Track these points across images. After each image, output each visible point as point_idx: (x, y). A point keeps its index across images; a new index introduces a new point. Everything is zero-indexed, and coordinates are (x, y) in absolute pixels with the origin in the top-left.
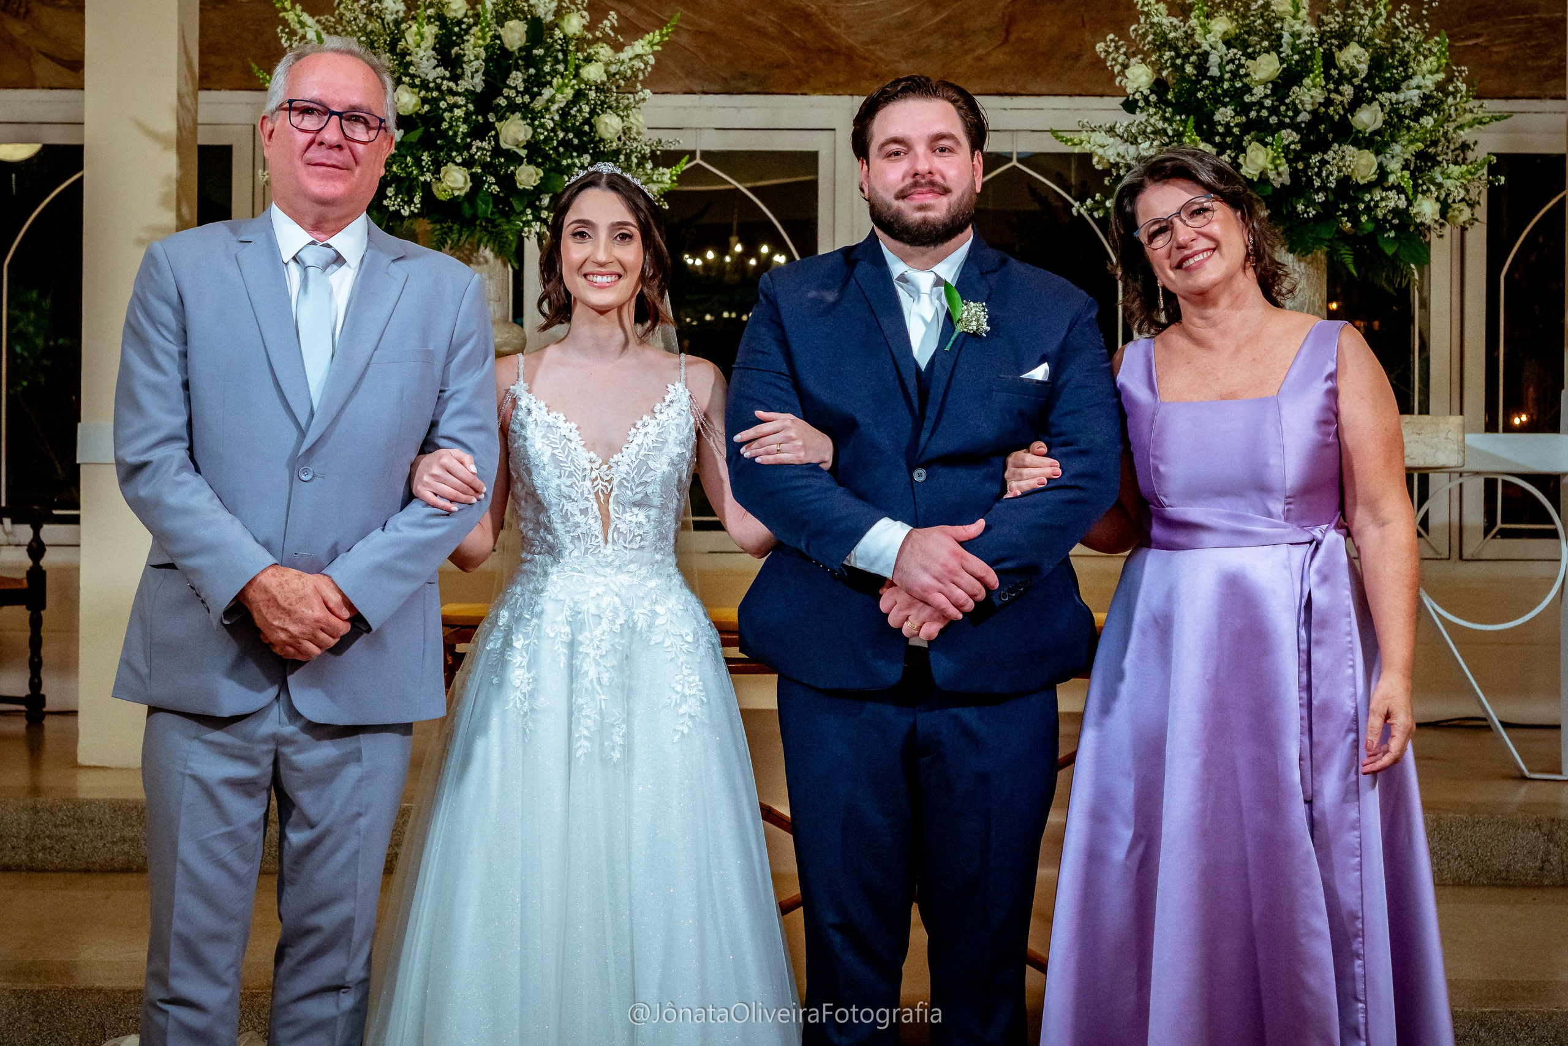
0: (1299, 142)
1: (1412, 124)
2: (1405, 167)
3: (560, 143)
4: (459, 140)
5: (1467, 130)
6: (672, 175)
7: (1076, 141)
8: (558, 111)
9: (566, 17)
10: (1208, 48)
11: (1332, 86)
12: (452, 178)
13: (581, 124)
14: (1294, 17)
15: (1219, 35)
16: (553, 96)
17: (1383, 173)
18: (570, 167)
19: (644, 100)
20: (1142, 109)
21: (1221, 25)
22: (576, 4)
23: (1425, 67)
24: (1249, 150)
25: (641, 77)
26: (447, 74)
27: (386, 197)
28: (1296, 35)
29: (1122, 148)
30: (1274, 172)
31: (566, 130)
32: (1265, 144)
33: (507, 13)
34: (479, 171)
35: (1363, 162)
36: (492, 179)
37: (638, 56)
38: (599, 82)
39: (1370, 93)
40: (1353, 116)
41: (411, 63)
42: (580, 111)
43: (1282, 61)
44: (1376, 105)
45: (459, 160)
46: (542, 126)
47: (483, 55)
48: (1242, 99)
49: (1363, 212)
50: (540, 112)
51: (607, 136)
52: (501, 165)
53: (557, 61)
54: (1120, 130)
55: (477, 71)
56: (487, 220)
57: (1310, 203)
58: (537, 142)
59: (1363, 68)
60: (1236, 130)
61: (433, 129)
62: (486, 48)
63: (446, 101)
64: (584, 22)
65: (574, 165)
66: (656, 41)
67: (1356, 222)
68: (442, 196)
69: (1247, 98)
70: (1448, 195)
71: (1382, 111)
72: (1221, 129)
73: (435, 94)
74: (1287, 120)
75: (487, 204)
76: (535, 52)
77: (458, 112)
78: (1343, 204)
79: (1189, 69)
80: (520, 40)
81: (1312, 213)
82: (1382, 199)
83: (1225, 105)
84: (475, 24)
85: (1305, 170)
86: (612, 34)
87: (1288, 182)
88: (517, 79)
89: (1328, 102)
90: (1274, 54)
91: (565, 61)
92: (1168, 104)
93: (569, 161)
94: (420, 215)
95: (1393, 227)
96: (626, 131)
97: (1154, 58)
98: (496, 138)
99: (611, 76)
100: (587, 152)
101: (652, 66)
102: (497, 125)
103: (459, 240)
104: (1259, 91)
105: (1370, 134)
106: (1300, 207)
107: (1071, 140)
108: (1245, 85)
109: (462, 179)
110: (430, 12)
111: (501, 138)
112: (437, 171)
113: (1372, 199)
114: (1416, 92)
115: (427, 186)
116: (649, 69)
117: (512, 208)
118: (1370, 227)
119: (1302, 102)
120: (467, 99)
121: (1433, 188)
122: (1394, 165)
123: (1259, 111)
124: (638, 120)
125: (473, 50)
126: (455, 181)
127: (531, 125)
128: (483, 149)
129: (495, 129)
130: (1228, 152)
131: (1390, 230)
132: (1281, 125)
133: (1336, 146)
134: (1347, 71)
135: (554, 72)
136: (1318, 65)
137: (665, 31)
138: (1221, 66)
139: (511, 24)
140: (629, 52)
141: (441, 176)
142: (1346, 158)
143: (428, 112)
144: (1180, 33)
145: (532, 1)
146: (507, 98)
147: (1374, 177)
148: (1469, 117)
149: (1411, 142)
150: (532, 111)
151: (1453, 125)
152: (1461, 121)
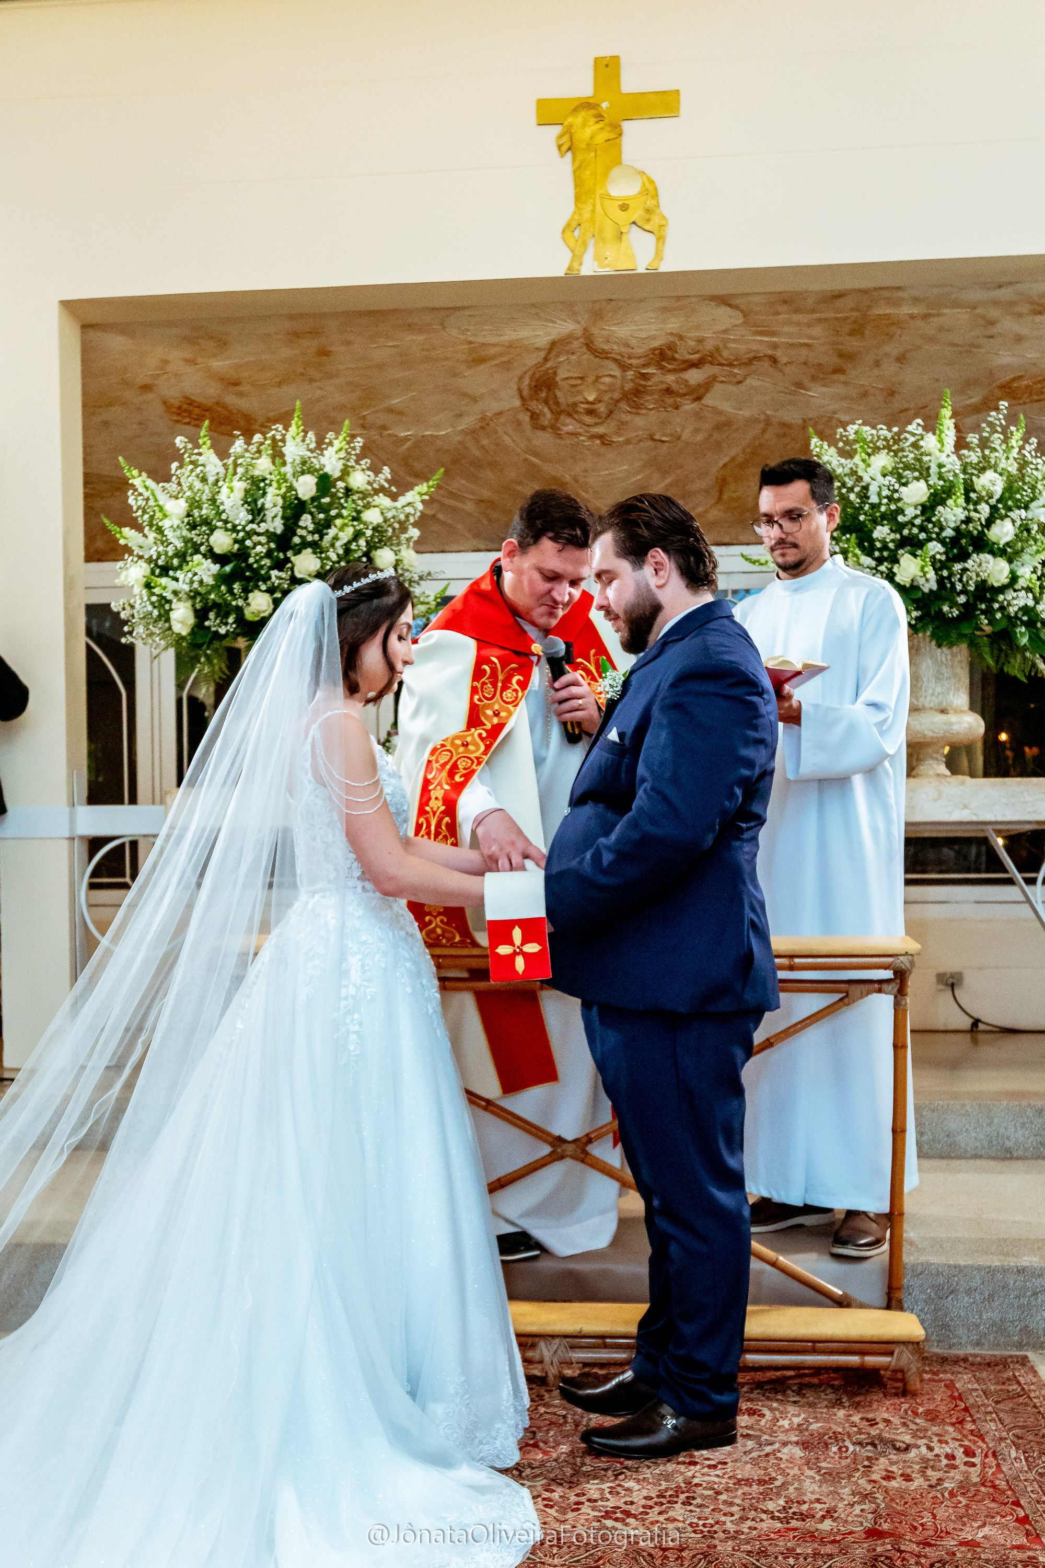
0: (944, 553)
1: (1037, 535)
2: (1034, 573)
4: (263, 572)
7: (763, 561)
8: (342, 546)
9: (351, 474)
10: (869, 480)
11: (971, 507)
12: (257, 602)
13: (362, 557)
14: (941, 452)
15: (879, 469)
16: (337, 534)
17: (1014, 577)
19: (413, 538)
21: (881, 461)
22: (360, 465)
24: (902, 561)
25: (412, 520)
26: (253, 519)
27: (207, 619)
28: (940, 466)
30: (924, 579)
32: (915, 556)
33: (303, 470)
35: (998, 568)
37: (409, 504)
38: (375, 524)
39: (1003, 512)
40: (988, 530)
41: (224, 512)
42: (359, 546)
43: (930, 487)
44: (1009, 521)
45: (263, 587)
46: (328, 558)
47: (280, 502)
48: (896, 520)
49: (999, 611)
50: (326, 547)
53: (341, 507)
55: (275, 516)
57: (953, 604)
59: (998, 491)
60: (891, 545)
61: (243, 565)
62: (284, 497)
63: (251, 539)
64: (367, 478)
66: (423, 492)
67: (993, 620)
68: (250, 618)
69: (901, 519)
71: (1014, 525)
72: (878, 545)
73: (241, 536)
74: (934, 536)
76: (323, 499)
77: (259, 550)
78: (981, 603)
79: (851, 498)
80: (311, 490)
81: (956, 612)
82: (1013, 598)
83: (883, 525)
85: (949, 578)
86: (387, 485)
87: (935, 587)
88: (306, 521)
89: (968, 520)
90: (923, 482)
91: (348, 507)
94: (234, 631)
95: (1024, 622)
96: (399, 562)
98: (292, 569)
99: (386, 519)
101: (421, 512)
102: (293, 558)
104: (910, 512)
105: (1004, 545)
106: (946, 608)
107: (758, 561)
108: (899, 507)
109: (265, 603)
110: (241, 470)
111: (296, 569)
112: (246, 599)
113: (1005, 599)
115: (239, 610)
116: (418, 514)
119: (946, 520)
120: (269, 539)
122: (1025, 571)
123: (910, 530)
126: (258, 605)
127: (320, 558)
128: (282, 578)
129: (291, 562)
130: (886, 564)
131: (1021, 625)
132: (930, 540)
133: (975, 555)
134: (984, 494)
135: (339, 516)
136: (960, 489)
137: (431, 483)
138: (879, 494)
139: (302, 479)
140: (402, 501)
141: (249, 601)
142: (984, 565)
143: (239, 549)
144: (847, 470)
145: (323, 460)
146: (301, 537)
147: (1006, 581)
149: (1038, 551)
150: (321, 547)
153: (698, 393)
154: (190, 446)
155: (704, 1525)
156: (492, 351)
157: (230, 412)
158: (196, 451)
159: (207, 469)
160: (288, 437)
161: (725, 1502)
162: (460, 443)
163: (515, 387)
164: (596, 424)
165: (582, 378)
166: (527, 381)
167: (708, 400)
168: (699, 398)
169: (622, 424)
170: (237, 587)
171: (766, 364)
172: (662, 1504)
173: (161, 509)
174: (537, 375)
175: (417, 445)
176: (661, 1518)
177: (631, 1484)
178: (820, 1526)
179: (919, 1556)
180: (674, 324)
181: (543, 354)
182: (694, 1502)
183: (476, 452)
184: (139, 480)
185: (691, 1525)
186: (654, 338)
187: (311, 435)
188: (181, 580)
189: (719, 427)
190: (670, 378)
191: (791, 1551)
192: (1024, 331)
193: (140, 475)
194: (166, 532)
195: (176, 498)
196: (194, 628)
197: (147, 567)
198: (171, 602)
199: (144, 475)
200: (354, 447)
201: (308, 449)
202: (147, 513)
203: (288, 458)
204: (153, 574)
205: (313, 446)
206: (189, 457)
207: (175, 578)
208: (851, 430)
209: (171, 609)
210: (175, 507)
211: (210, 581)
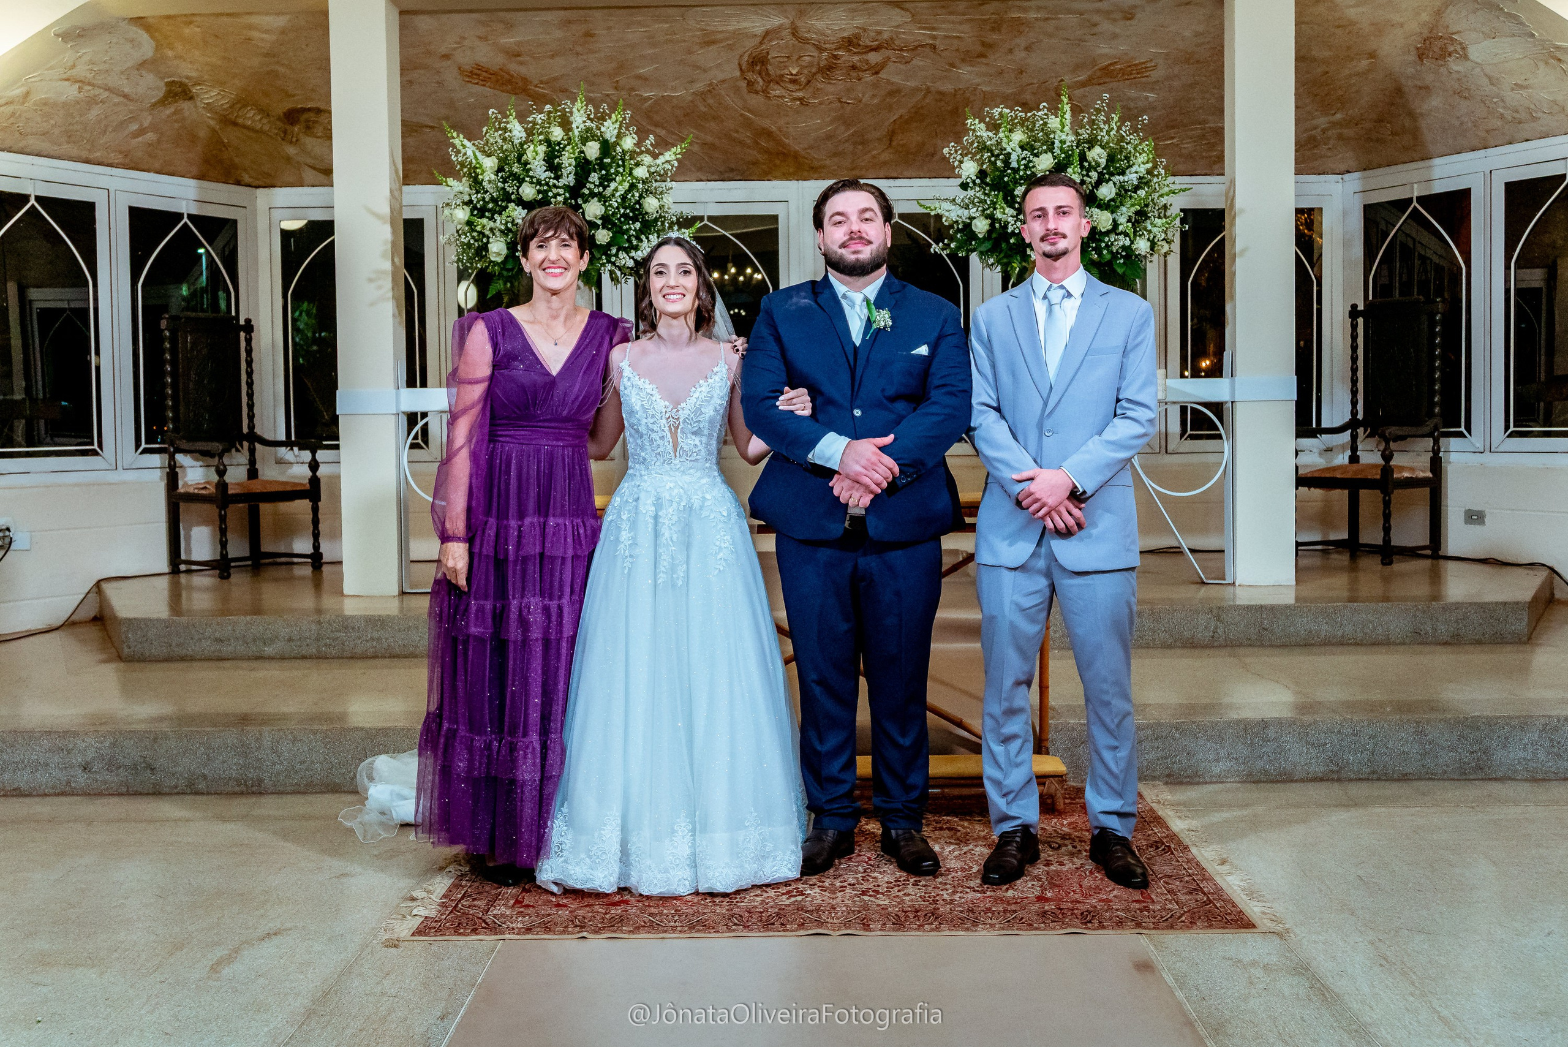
1: (1133, 194)
2: (1129, 221)
3: (622, 216)
5: (1165, 197)
7: (932, 208)
8: (620, 196)
9: (624, 139)
10: (1011, 151)
11: (1084, 173)
13: (635, 204)
14: (1062, 131)
15: (1017, 143)
16: (617, 187)
17: (1115, 224)
18: (628, 230)
19: (671, 187)
20: (972, 188)
21: (1018, 136)
22: (629, 131)
23: (1140, 160)
25: (669, 174)
26: (553, 176)
27: (517, 251)
28: (1063, 142)
29: (960, 212)
31: (625, 208)
33: (588, 137)
35: (1104, 218)
37: (667, 161)
38: (644, 178)
39: (1107, 176)
40: (1097, 190)
41: (530, 169)
42: (633, 196)
43: (1055, 158)
44: (1111, 184)
46: (611, 205)
47: (574, 163)
49: (1104, 248)
50: (609, 197)
51: (649, 210)
53: (618, 166)
54: (958, 201)
55: (570, 173)
58: (608, 216)
59: (1103, 162)
62: (576, 159)
63: (552, 192)
64: (635, 141)
65: (630, 229)
66: (678, 152)
67: (1100, 254)
70: (1154, 237)
71: (1115, 187)
73: (545, 188)
76: (605, 161)
77: (560, 199)
79: (999, 163)
80: (596, 153)
82: (1115, 240)
83: (1021, 185)
84: (569, 144)
86: (652, 149)
88: (594, 177)
90: (1049, 154)
91: (624, 166)
92: (987, 184)
93: (628, 227)
95: (1122, 257)
96: (661, 207)
97: (978, 157)
98: (583, 213)
99: (651, 174)
100: (638, 221)
101: (676, 167)
102: (583, 205)
105: (1108, 201)
107: (929, 206)
108: (1033, 173)
110: (541, 137)
113: (1109, 240)
114: (1135, 175)
116: (675, 169)
118: (1109, 257)
120: (565, 190)
121: (1145, 233)
122: (1122, 220)
124: (668, 200)
125: (568, 160)
127: (604, 205)
131: (1120, 259)
134: (1093, 163)
135: (617, 173)
136: (1076, 159)
137: (683, 146)
138: (1018, 162)
139: (589, 144)
140: (661, 160)
142: (1095, 216)
144: (994, 142)
145: (603, 129)
146: (589, 189)
147: (1111, 227)
148: (1166, 189)
149: (1132, 205)
150: (604, 197)
151: (1157, 195)
152: (1162, 192)
153: (876, 70)
154: (499, 116)
155: (929, 897)
156: (720, 36)
157: (512, 76)
158: (504, 120)
159: (514, 134)
160: (575, 110)
161: (941, 883)
162: (692, 101)
163: (737, 62)
164: (797, 90)
165: (788, 57)
166: (746, 58)
167: (882, 75)
168: (877, 73)
169: (816, 92)
171: (928, 50)
172: (899, 886)
173: (481, 166)
174: (754, 55)
175: (657, 103)
176: (900, 894)
177: (876, 874)
178: (1005, 894)
179: (1073, 910)
180: (859, 21)
181: (758, 39)
182: (921, 884)
183: (703, 109)
184: (459, 140)
185: (920, 897)
186: (844, 30)
187: (590, 107)
188: (498, 221)
189: (891, 94)
190: (855, 58)
191: (989, 909)
192: (1118, 31)
193: (458, 136)
194: (484, 184)
195: (489, 156)
196: (507, 258)
197: (467, 209)
198: (488, 238)
199: (461, 136)
200: (624, 119)
201: (589, 118)
202: (466, 167)
203: (574, 126)
204: (472, 215)
205: (592, 116)
206: (499, 124)
207: (492, 219)
208: (996, 112)
209: (488, 242)
210: (489, 164)
211: (520, 221)
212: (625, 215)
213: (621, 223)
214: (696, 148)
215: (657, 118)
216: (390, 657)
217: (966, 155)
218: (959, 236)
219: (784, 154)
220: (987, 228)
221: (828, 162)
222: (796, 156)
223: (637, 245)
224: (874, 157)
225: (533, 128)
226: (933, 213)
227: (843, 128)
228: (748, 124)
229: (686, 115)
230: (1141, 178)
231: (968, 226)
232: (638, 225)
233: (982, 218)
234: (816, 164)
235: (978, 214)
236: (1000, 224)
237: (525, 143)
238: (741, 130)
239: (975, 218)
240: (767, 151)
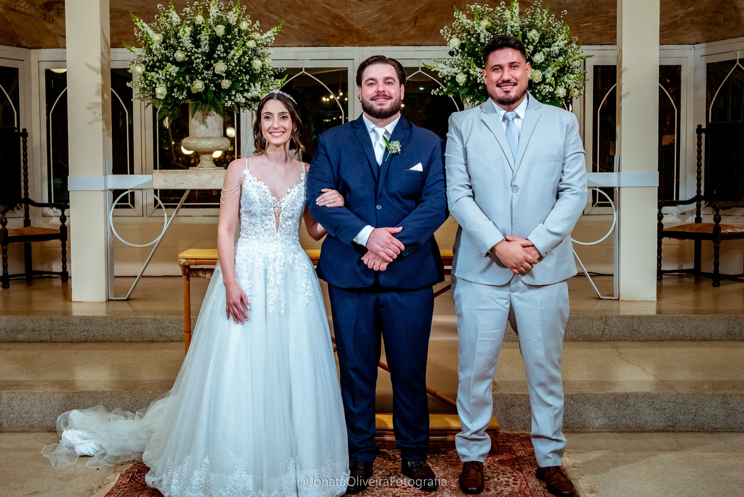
1: (555, 59)
2: (553, 76)
3: (238, 71)
4: (200, 71)
5: (577, 61)
6: (281, 82)
7: (432, 66)
8: (237, 59)
9: (241, 23)
10: (480, 32)
12: (197, 85)
13: (245, 64)
14: (512, 20)
15: (484, 26)
16: (235, 53)
17: (544, 78)
19: (270, 54)
20: (456, 55)
21: (485, 23)
22: (245, 18)
25: (270, 45)
26: (194, 46)
27: (174, 92)
28: (512, 27)
29: (449, 70)
31: (240, 66)
33: (218, 21)
34: (208, 82)
36: (213, 85)
37: (268, 37)
38: (252, 47)
39: (539, 48)
40: (533, 57)
41: (181, 42)
42: (245, 59)
44: (542, 53)
45: (200, 78)
46: (230, 65)
47: (208, 38)
49: (537, 93)
50: (230, 60)
51: (256, 68)
52: (216, 79)
53: (237, 40)
54: (448, 63)
55: (206, 44)
56: (212, 100)
58: (230, 71)
59: (537, 39)
61: (190, 67)
62: (210, 36)
63: (194, 56)
64: (248, 25)
65: (243, 79)
66: (275, 31)
68: (194, 92)
71: (544, 55)
73: (189, 54)
75: (211, 95)
76: (228, 37)
77: (198, 60)
80: (222, 32)
82: (544, 88)
84: (206, 26)
86: (258, 29)
88: (220, 47)
91: (240, 40)
92: (465, 53)
93: (242, 78)
94: (187, 98)
96: (264, 65)
97: (460, 36)
98: (214, 69)
99: (258, 45)
100: (248, 74)
102: (214, 65)
103: (202, 108)
105: (540, 64)
107: (430, 67)
109: (201, 85)
110: (188, 22)
111: (216, 70)
112: (192, 83)
113: (540, 88)
114: (557, 47)
115: (189, 89)
116: (273, 42)
117: (221, 96)
118: (541, 98)
120: (202, 55)
121: (563, 83)
122: (549, 75)
124: (268, 61)
125: (204, 37)
126: (198, 86)
127: (227, 64)
128: (209, 74)
129: (213, 66)
131: (548, 99)
134: (531, 40)
135: (236, 44)
137: (279, 28)
138: (485, 38)
139: (219, 26)
140: (265, 36)
141: (193, 84)
143: (188, 60)
144: (470, 26)
145: (228, 17)
146: (217, 54)
147: (541, 80)
148: (577, 56)
149: (555, 66)
150: (227, 59)
151: (572, 59)
152: (575, 58)
154: (164, 9)
158: (167, 11)
159: (173, 19)
160: (211, 5)
170: (187, 77)
173: (151, 39)
184: (140, 23)
187: (221, 3)
188: (161, 75)
193: (140, 21)
194: (153, 51)
195: (157, 32)
196: (167, 97)
197: (144, 66)
198: (156, 84)
199: (142, 20)
200: (242, 10)
201: (221, 10)
202: (144, 40)
203: (211, 15)
204: (147, 70)
205: (222, 9)
206: (164, 14)
207: (157, 72)
208: (472, 7)
209: (156, 87)
210: (157, 38)
211: (175, 75)
212: (240, 70)
213: (238, 75)
214: (296, 27)
215: (272, 8)
216: (94, 342)
217: (454, 34)
218: (449, 84)
219: (350, 30)
220: (465, 80)
221: (377, 36)
222: (358, 32)
223: (249, 89)
224: (406, 33)
225: (186, 16)
226: (432, 70)
227: (385, 15)
228: (327, 12)
229: (289, 7)
230: (561, 49)
231: (453, 78)
232: (248, 77)
233: (462, 73)
234: (370, 36)
235: (459, 71)
236: (473, 77)
237: (181, 25)
238: (323, 16)
239: (457, 73)
240: (339, 29)
